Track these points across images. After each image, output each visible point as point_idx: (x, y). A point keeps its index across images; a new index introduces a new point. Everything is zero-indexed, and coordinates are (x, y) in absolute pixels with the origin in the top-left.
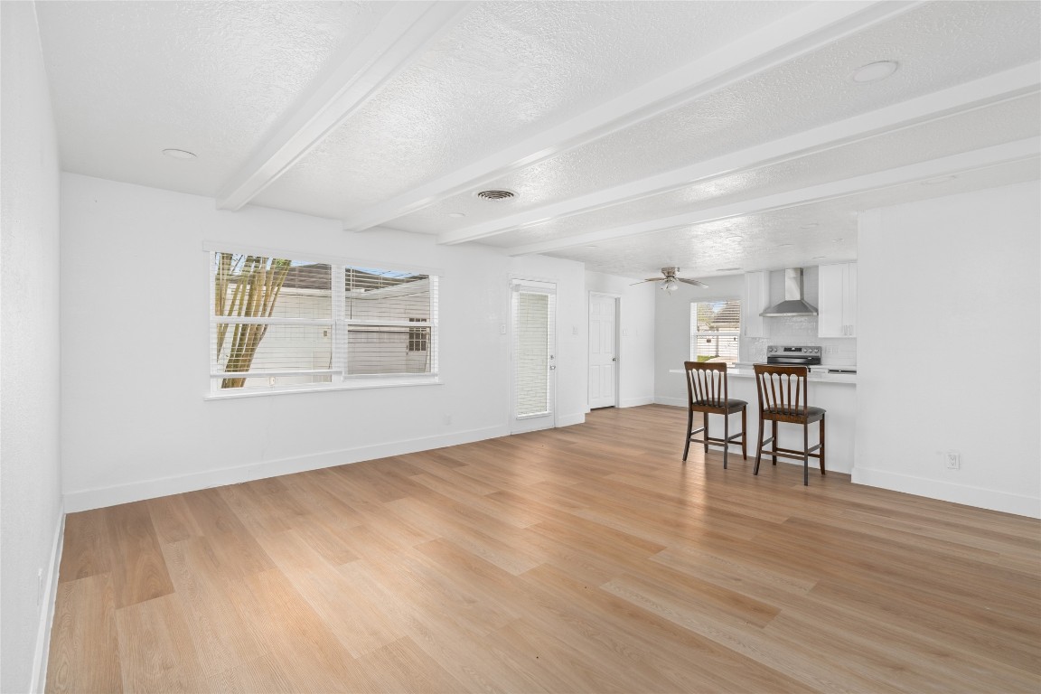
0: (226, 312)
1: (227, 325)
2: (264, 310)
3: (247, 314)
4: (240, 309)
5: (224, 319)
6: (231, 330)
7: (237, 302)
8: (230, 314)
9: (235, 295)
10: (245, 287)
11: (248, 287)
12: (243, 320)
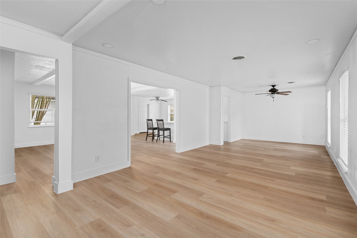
0: (34, 108)
1: (34, 111)
2: (45, 107)
3: (40, 109)
4: (39, 106)
5: (34, 109)
6: (36, 112)
7: (38, 105)
8: (35, 108)
9: (38, 102)
10: (40, 100)
11: (41, 99)
12: (39, 110)
